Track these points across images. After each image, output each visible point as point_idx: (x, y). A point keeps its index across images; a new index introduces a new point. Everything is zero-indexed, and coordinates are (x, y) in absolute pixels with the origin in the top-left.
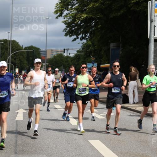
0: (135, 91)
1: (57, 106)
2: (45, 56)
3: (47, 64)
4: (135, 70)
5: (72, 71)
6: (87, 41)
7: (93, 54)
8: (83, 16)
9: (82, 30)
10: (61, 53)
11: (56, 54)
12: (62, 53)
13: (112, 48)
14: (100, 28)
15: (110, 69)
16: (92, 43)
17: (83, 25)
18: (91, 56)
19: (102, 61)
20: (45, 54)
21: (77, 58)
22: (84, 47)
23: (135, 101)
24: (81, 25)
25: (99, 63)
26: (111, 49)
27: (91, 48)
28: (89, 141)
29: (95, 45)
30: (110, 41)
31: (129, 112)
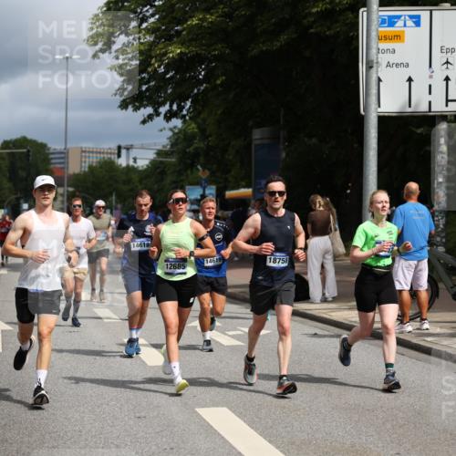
0: (326, 266)
1: (101, 312)
2: (62, 166)
3: (71, 189)
4: (326, 205)
5: (144, 208)
6: (185, 122)
7: (202, 159)
8: (172, 52)
9: (169, 91)
10: (110, 158)
11: (94, 160)
12: (113, 157)
13: (258, 142)
14: (222, 85)
15: (253, 202)
16: (198, 128)
17: (172, 77)
18: (199, 167)
19: (230, 179)
20: (62, 161)
21: (158, 170)
22: (177, 139)
23: (327, 295)
24: (168, 76)
25: (221, 185)
26: (256, 145)
27: (198, 144)
28: (197, 410)
29: (208, 133)
30: (251, 123)
31: (311, 326)
